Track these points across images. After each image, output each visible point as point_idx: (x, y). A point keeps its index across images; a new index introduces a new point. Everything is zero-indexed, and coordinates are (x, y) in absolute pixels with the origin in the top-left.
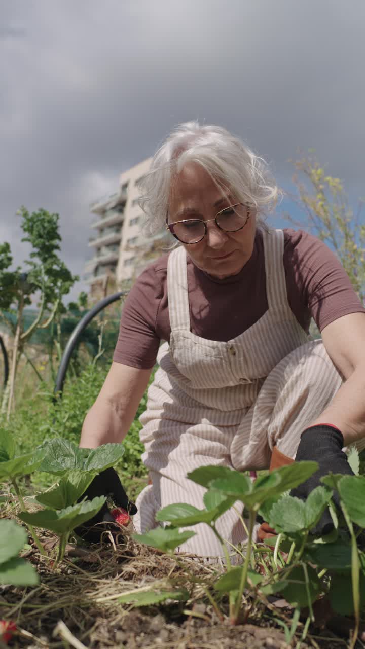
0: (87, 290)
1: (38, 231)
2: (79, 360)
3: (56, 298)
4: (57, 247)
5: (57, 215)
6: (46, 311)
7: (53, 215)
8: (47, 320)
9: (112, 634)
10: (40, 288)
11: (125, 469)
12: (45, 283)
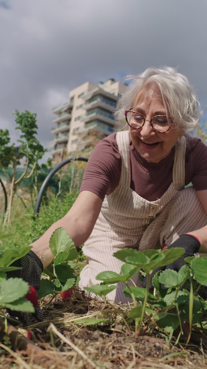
0: (51, 157)
1: (25, 123)
2: (48, 196)
3: (34, 161)
4: (35, 132)
5: (36, 114)
6: (29, 169)
7: (33, 114)
8: (29, 173)
9: (72, 340)
10: (26, 155)
12: (29, 153)
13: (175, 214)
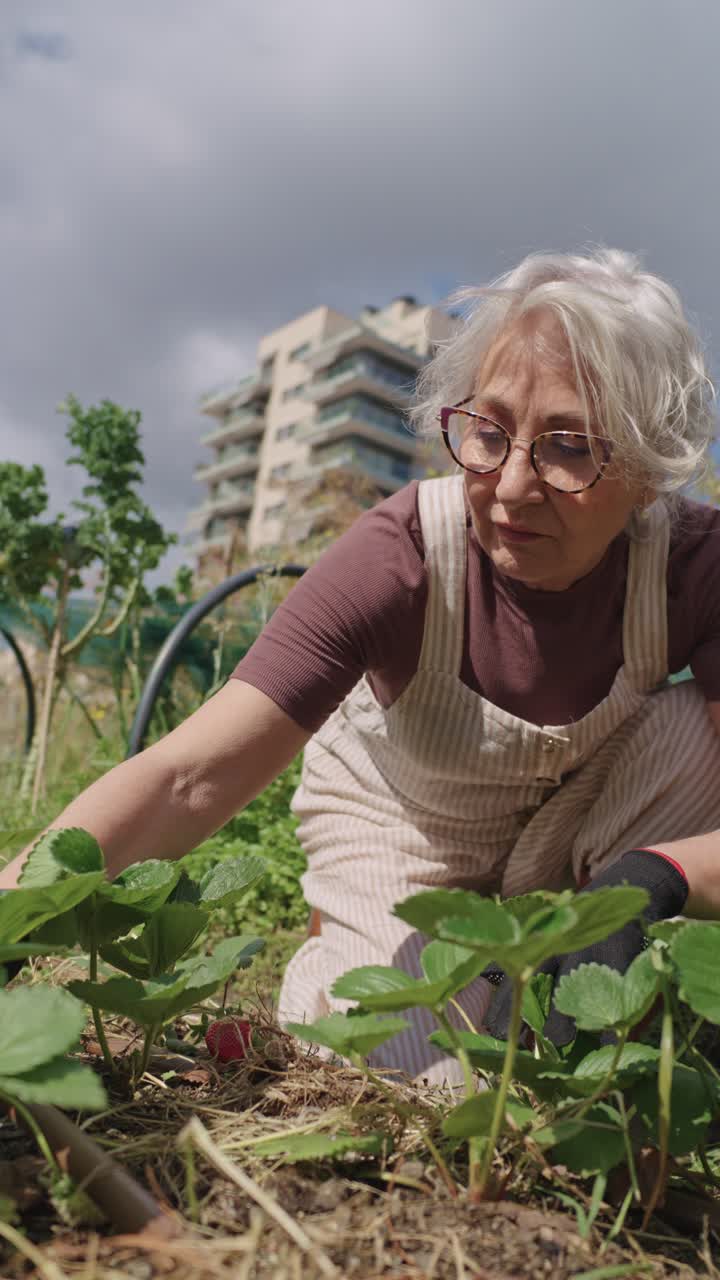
0: (192, 564)
1: (101, 445)
2: (175, 700)
3: (131, 576)
4: (136, 477)
5: (138, 414)
6: (111, 603)
7: (130, 413)
8: (112, 619)
9: (241, 1211)
10: (101, 556)
11: (262, 913)
12: (111, 546)
13: (628, 777)
